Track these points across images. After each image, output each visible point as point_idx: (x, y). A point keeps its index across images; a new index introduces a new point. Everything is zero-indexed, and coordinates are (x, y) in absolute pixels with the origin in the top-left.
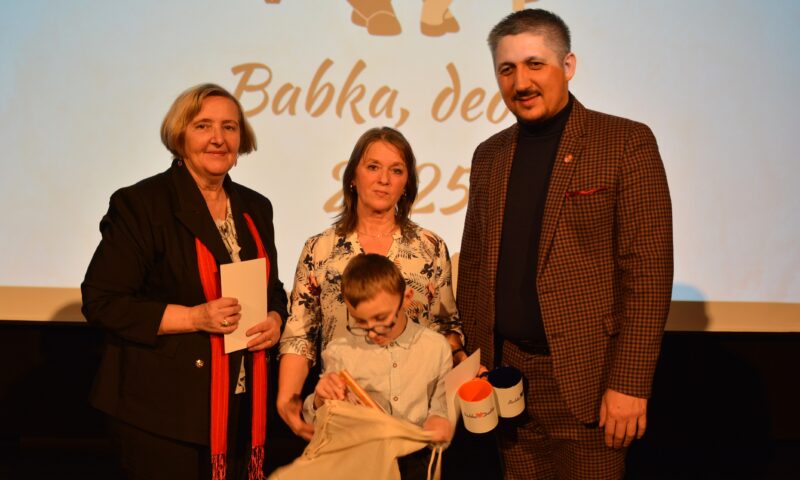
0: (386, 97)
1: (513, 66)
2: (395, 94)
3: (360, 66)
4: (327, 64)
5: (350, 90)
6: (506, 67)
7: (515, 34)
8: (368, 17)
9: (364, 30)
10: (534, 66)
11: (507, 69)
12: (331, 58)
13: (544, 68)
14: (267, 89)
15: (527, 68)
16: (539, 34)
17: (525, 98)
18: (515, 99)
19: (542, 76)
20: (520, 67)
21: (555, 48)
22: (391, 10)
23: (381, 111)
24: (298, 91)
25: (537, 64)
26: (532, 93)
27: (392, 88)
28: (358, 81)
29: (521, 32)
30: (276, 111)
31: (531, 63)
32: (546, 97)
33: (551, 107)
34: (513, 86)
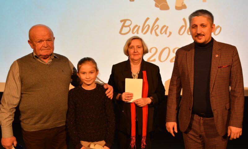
0: (165, 28)
1: (196, 26)
2: (167, 27)
3: (157, 19)
4: (148, 19)
5: (155, 26)
6: (194, 26)
7: (198, 16)
8: (160, 5)
9: (159, 9)
10: (203, 27)
11: (194, 27)
12: (149, 17)
14: (130, 27)
15: (201, 27)
16: (206, 17)
17: (199, 36)
18: (196, 36)
19: (205, 30)
20: (199, 26)
21: (210, 22)
22: (166, 3)
23: (164, 32)
24: (139, 27)
25: (204, 26)
26: (202, 35)
27: (167, 25)
28: (157, 23)
29: (200, 16)
30: (133, 33)
31: (203, 25)
32: (206, 36)
33: (207, 40)
34: (196, 32)
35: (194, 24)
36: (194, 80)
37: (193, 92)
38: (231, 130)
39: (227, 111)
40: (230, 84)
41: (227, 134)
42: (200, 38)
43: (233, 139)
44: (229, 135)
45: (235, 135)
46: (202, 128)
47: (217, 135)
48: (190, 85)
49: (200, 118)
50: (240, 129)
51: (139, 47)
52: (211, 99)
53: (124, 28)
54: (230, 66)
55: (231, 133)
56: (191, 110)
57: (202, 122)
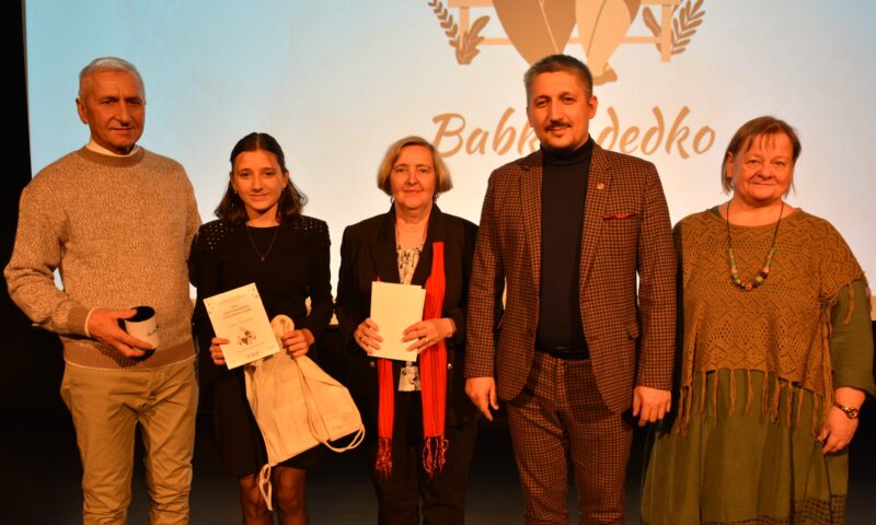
1: (548, 99)
4: (510, 111)
6: (542, 100)
7: (552, 72)
10: (566, 101)
11: (542, 103)
12: (513, 107)
13: (575, 104)
14: (462, 134)
15: (560, 102)
16: (572, 74)
17: (557, 128)
18: (547, 129)
19: (571, 111)
20: (555, 100)
21: (585, 88)
24: (486, 134)
26: (563, 125)
30: (469, 151)
31: (565, 98)
32: (575, 128)
33: (578, 138)
34: (547, 117)
35: (539, 94)
36: (542, 250)
37: (540, 288)
38: (641, 399)
39: (633, 344)
40: (638, 266)
41: (631, 409)
42: (558, 133)
43: (648, 423)
44: (635, 413)
45: (654, 412)
46: (562, 390)
47: (603, 411)
48: (531, 266)
49: (556, 362)
50: (665, 392)
51: (423, 171)
52: (584, 307)
53: (444, 140)
54: (637, 218)
55: (641, 407)
56: (532, 336)
57: (561, 371)
